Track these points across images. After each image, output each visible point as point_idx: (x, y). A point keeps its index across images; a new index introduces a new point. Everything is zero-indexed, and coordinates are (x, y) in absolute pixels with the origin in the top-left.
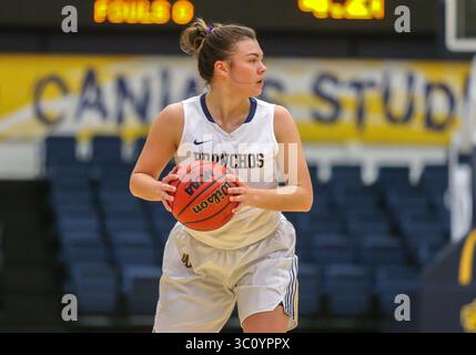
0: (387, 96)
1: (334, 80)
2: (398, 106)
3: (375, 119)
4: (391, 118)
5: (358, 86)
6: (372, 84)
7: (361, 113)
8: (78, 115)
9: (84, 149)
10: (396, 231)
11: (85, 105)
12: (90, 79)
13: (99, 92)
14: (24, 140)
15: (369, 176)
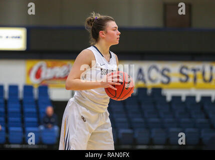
0: (204, 74)
1: (187, 68)
2: (207, 76)
3: (200, 81)
4: (205, 81)
5: (194, 70)
6: (199, 70)
7: (195, 79)
10: (207, 117)
15: (198, 99)
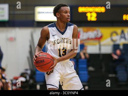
8: (120, 39)
9: (121, 47)
11: (121, 37)
12: (123, 32)
13: (124, 35)
14: (108, 45)
